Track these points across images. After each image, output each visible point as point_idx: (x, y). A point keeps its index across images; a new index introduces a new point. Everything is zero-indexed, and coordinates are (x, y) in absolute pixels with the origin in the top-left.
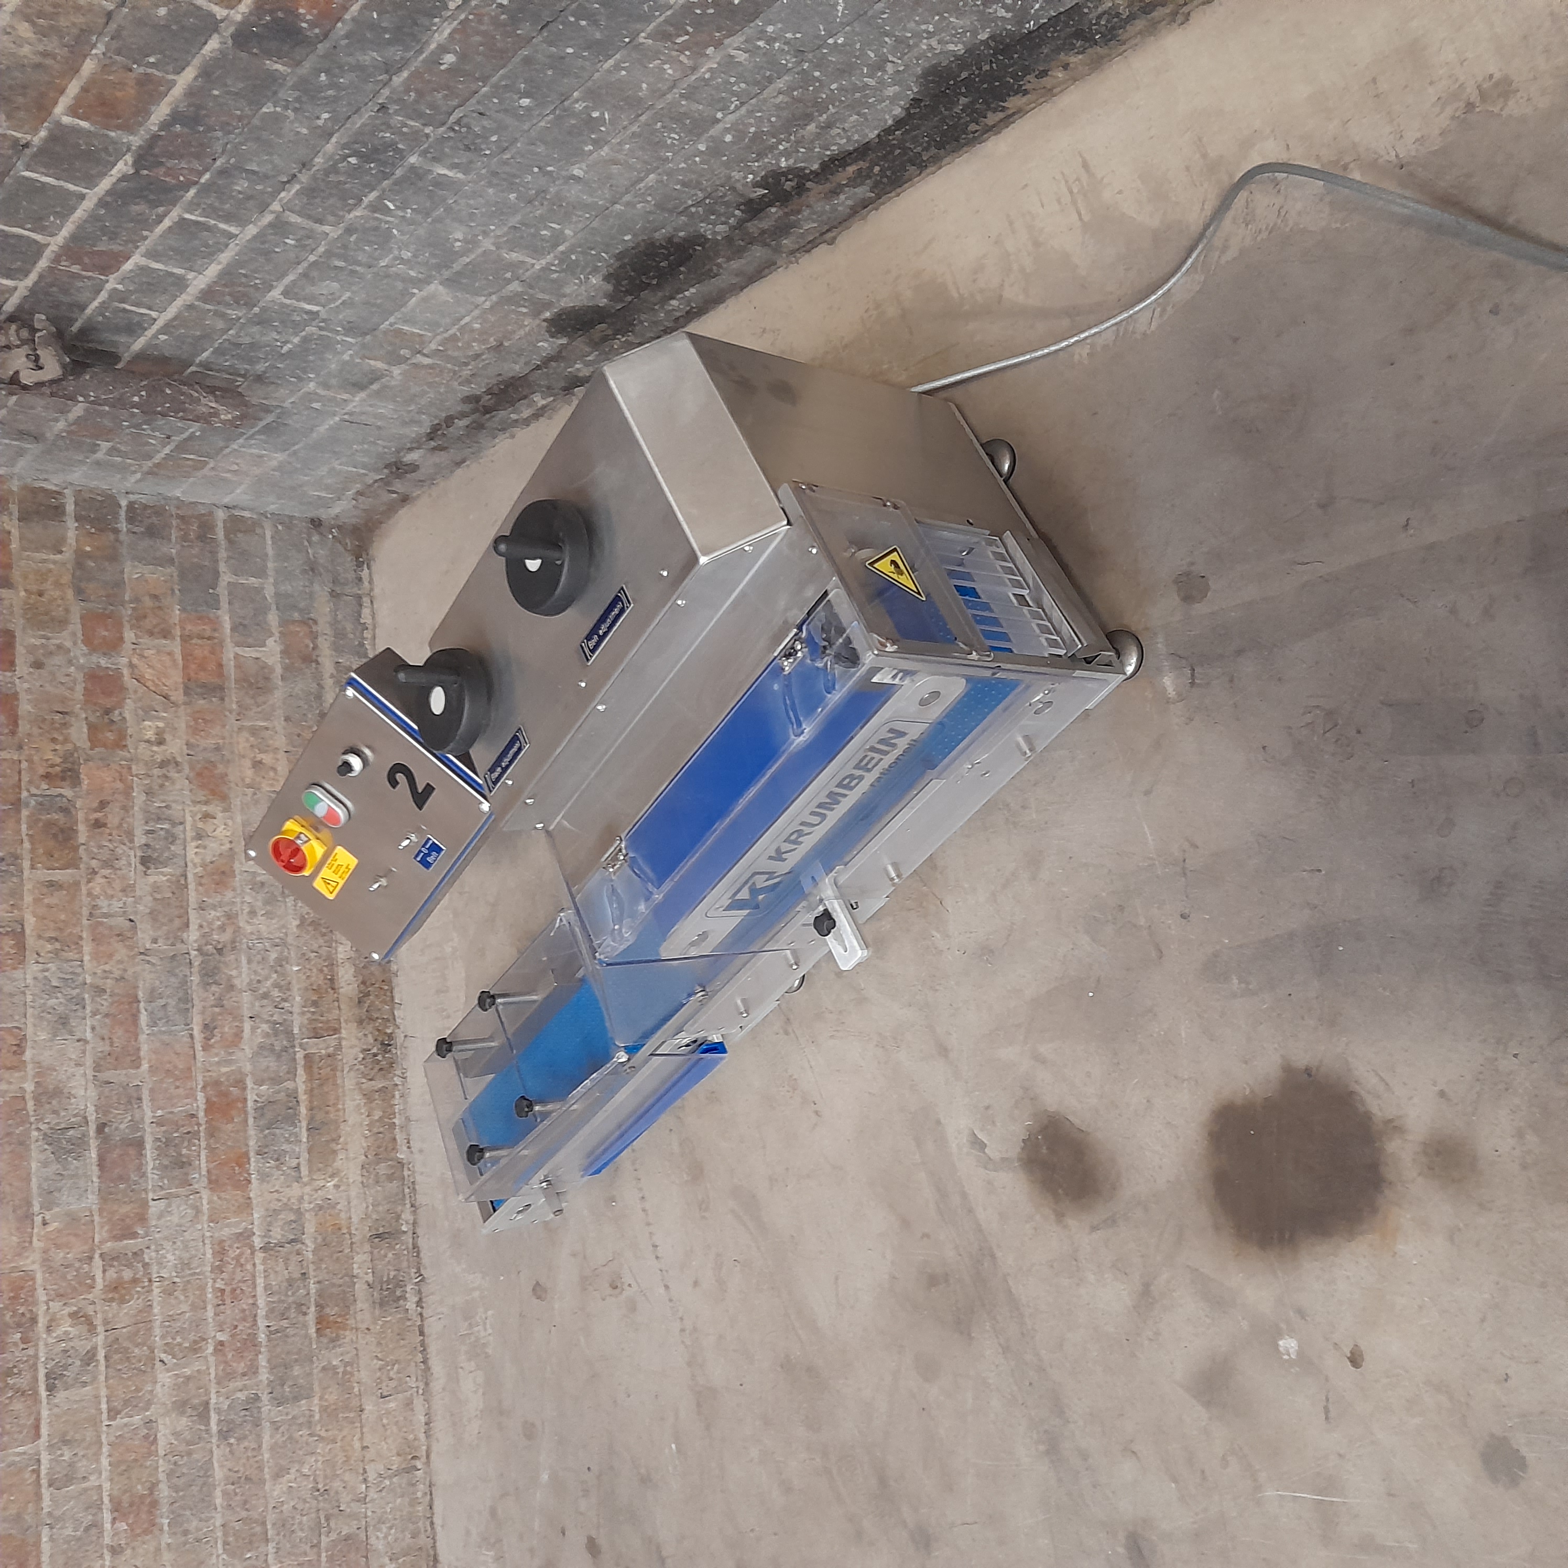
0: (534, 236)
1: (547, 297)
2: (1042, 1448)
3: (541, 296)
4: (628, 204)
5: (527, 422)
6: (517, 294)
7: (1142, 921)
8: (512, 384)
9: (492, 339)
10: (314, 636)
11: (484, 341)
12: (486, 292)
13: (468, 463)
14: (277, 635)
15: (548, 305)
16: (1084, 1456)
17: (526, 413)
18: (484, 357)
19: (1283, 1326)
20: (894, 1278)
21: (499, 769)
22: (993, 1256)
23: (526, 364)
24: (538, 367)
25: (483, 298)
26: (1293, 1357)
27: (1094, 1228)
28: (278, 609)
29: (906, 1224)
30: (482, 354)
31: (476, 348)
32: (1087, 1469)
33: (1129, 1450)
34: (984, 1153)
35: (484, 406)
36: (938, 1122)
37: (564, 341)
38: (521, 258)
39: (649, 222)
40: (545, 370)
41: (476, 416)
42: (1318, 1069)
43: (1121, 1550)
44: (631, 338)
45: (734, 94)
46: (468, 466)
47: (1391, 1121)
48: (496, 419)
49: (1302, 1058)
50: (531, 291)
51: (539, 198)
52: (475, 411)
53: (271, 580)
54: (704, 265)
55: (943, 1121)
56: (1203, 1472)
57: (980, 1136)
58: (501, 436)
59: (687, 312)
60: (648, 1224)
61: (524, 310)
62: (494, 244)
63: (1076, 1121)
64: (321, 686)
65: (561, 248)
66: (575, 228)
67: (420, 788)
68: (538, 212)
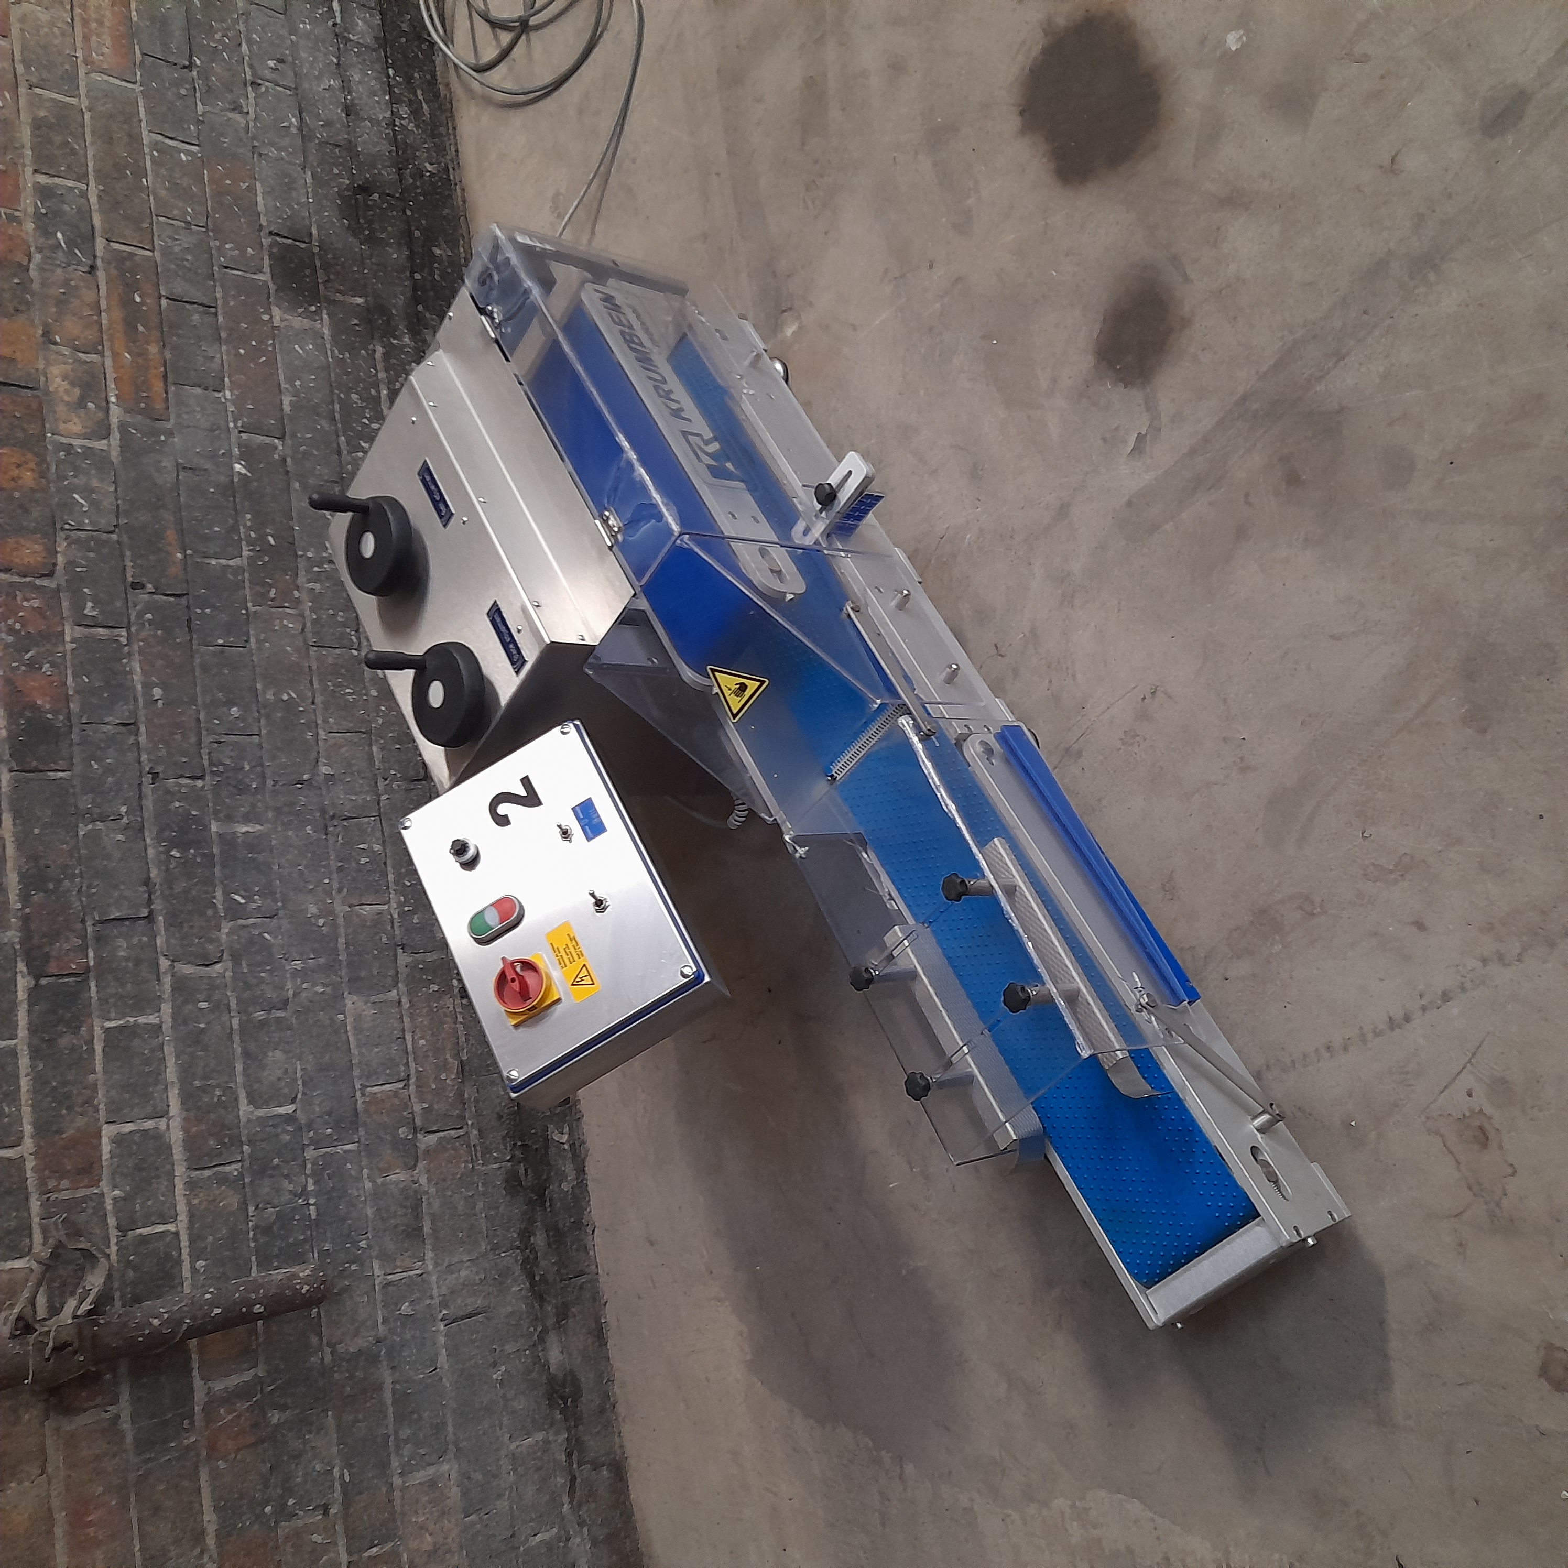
0: (360, 870)
2: (1432, 277)
6: (413, 968)
7: (938, 305)
11: (447, 1066)
12: (390, 981)
16: (1419, 220)
17: (569, 1169)
18: (466, 1095)
19: (1218, 53)
20: (1306, 540)
22: (1244, 398)
25: (395, 992)
26: (1241, 32)
27: (1186, 279)
29: (1241, 533)
32: (1434, 211)
33: (1392, 167)
34: (1146, 435)
36: (1129, 504)
38: (376, 909)
42: (1020, 106)
43: (1510, 139)
47: (1044, 31)
48: (559, 1205)
49: (1013, 122)
50: (418, 955)
55: (1126, 498)
56: (1382, 77)
57: (1131, 444)
58: (588, 1238)
60: (1363, 1038)
61: (435, 987)
62: (343, 903)
63: (1098, 327)
65: (391, 877)
66: (377, 839)
67: (523, 793)
68: (340, 838)
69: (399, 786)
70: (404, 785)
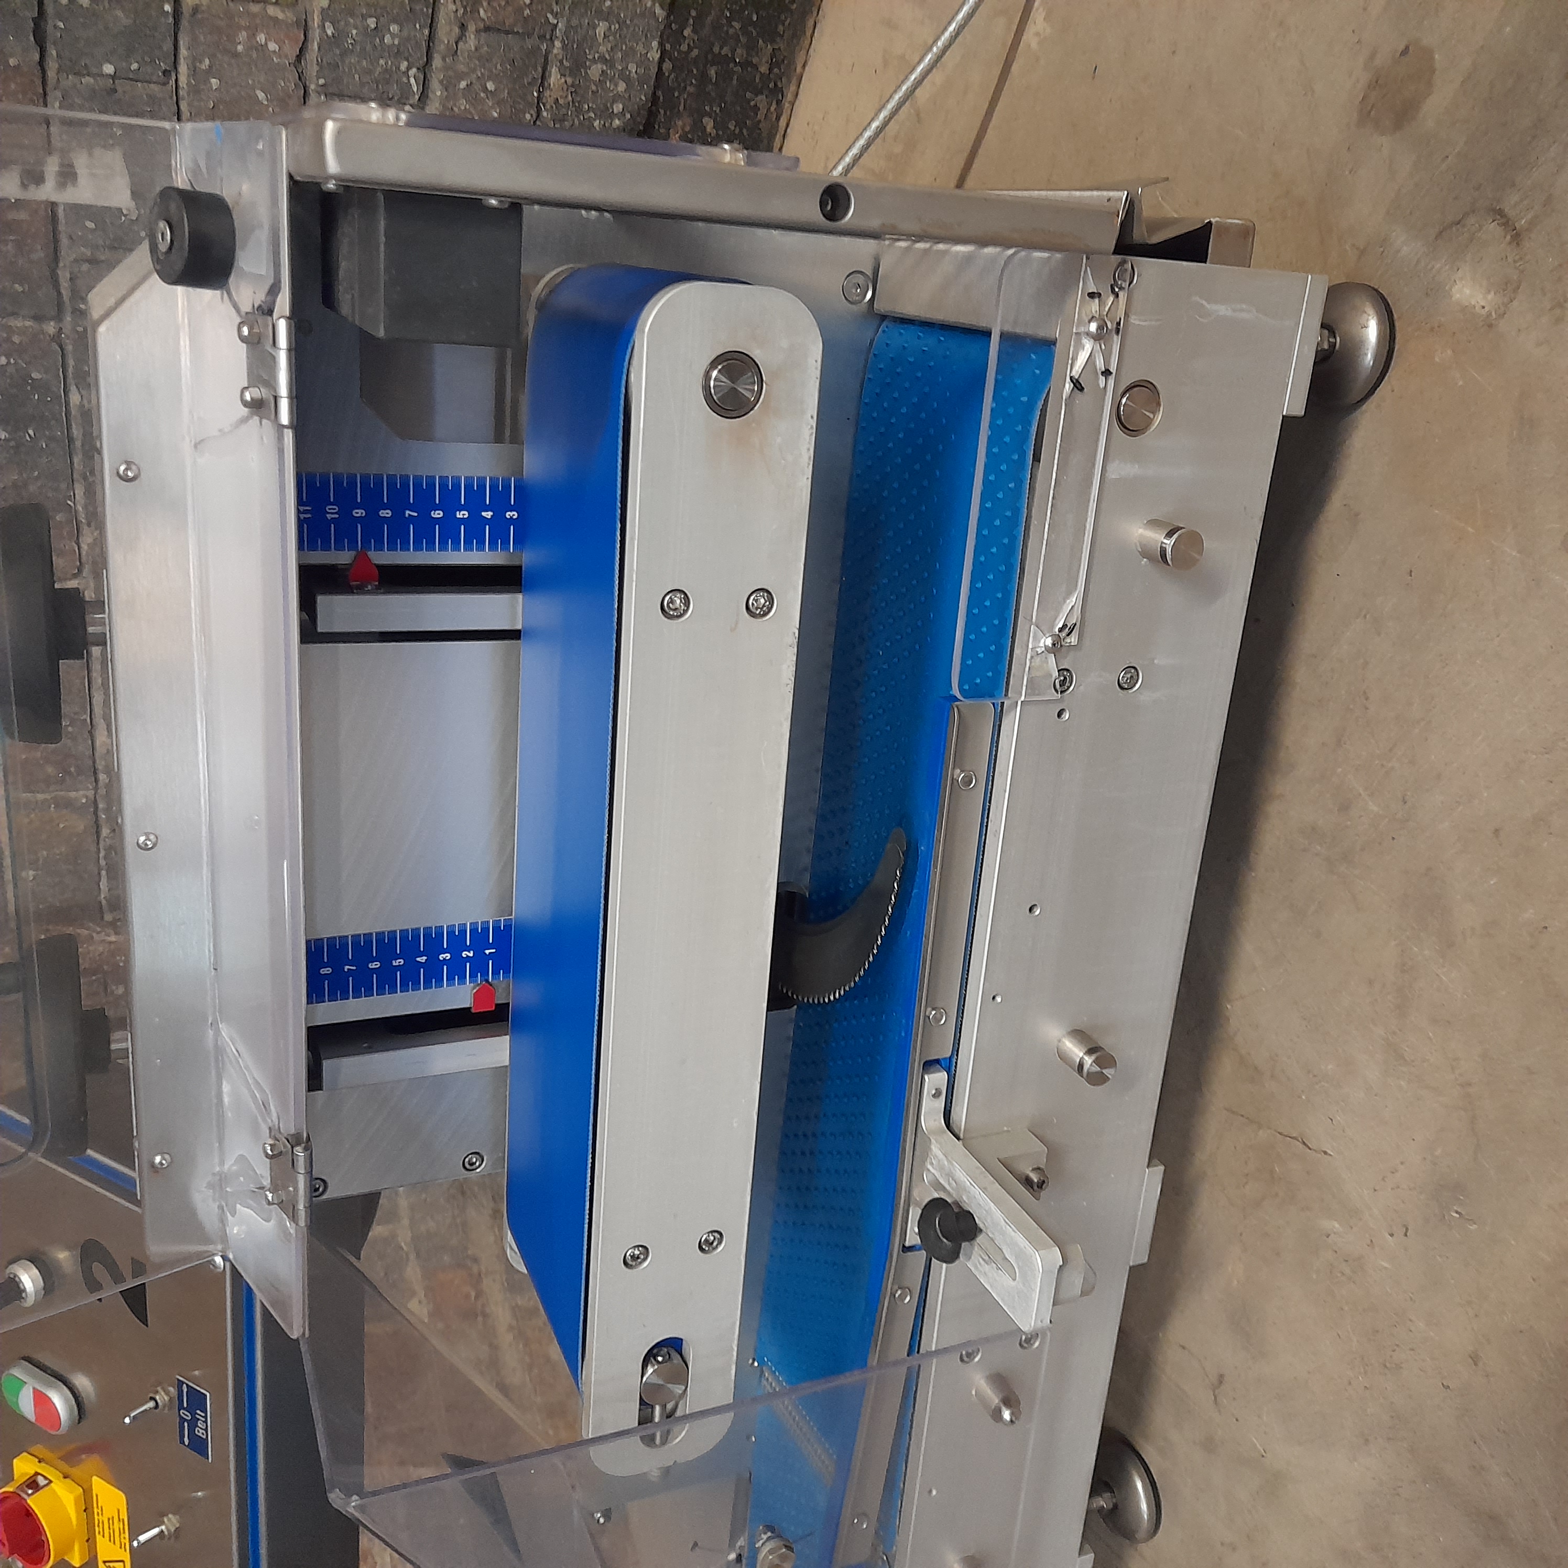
10: (476, 1280)
14: (421, 1294)
28: (418, 1255)
45: (398, 53)
53: (406, 1222)
64: (494, 1347)
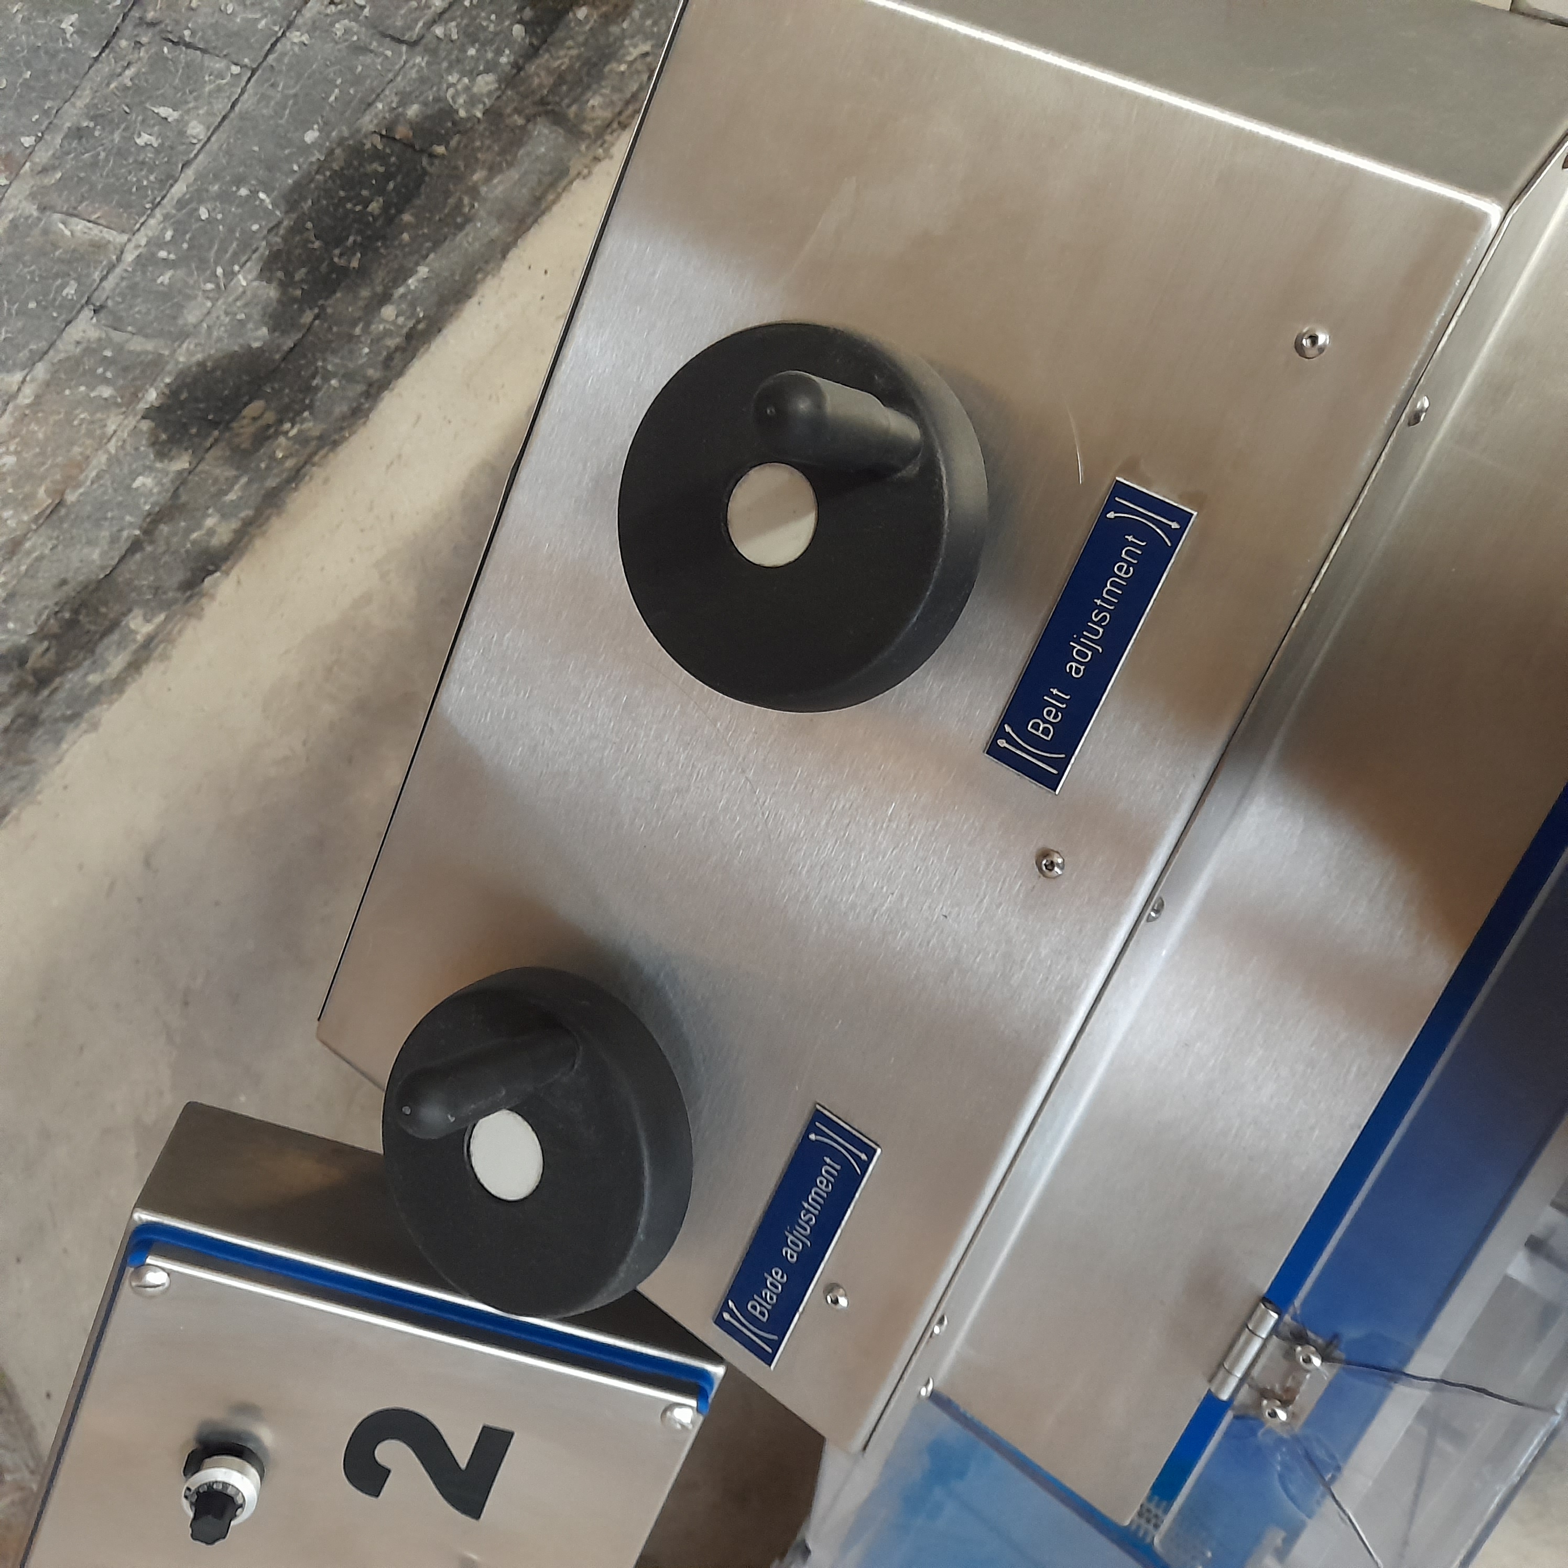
0: (121, 153)
1: (150, 346)
3: (138, 344)
4: (313, 28)
5: (118, 684)
6: (91, 350)
8: (83, 604)
9: (41, 492)
11: (25, 502)
12: (23, 355)
13: (14, 811)
15: (155, 364)
17: (117, 662)
18: (28, 545)
21: (777, 1277)
23: (114, 540)
24: (135, 546)
25: (18, 376)
30: (24, 537)
31: (12, 523)
35: (35, 672)
37: (182, 463)
38: (96, 232)
39: (357, 81)
40: (149, 549)
41: (22, 699)
44: (310, 425)
46: (17, 819)
48: (61, 695)
50: (117, 336)
51: (128, 28)
52: (18, 688)
54: (447, 194)
58: (72, 734)
59: (409, 336)
61: (106, 392)
62: (33, 196)
65: (179, 189)
66: (210, 114)
67: (462, 1454)
68: (129, 73)
69: (347, 31)
70: (359, 33)
